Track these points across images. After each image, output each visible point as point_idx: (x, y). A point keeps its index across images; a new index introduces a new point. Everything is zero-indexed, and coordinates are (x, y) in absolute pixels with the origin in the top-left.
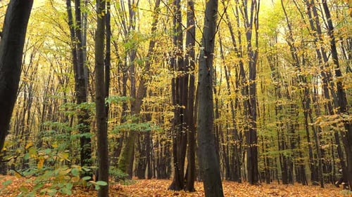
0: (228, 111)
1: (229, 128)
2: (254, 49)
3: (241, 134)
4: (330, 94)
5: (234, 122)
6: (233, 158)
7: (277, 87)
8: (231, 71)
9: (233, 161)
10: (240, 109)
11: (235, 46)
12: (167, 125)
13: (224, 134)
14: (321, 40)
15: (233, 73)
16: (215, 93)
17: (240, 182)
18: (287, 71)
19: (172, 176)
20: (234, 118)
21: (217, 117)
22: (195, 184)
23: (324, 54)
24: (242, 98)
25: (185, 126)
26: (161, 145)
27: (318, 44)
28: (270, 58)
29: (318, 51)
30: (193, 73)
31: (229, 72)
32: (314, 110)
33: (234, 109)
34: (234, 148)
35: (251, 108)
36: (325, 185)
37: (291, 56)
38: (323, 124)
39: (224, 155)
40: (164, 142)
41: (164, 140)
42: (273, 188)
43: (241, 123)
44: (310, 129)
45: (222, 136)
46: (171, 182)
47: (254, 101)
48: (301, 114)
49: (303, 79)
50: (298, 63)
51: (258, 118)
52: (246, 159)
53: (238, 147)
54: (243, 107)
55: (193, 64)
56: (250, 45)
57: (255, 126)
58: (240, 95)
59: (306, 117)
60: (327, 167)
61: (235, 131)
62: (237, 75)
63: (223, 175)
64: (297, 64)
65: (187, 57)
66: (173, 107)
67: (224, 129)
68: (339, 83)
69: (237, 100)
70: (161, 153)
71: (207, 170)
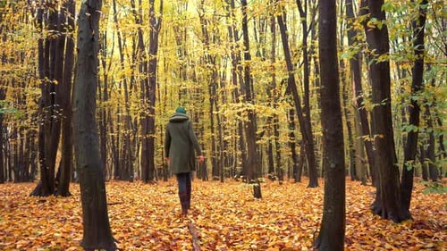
0: (120, 92)
1: (120, 114)
2: (157, 15)
3: (136, 121)
4: (238, 80)
5: (127, 106)
6: (124, 152)
7: (183, 67)
8: (127, 40)
9: (124, 156)
10: (136, 90)
11: (133, 6)
12: (31, 107)
13: (114, 123)
14: (233, 15)
15: (129, 43)
16: (104, 67)
17: (131, 181)
18: (195, 47)
19: (38, 177)
20: (127, 101)
21: (106, 99)
22: (71, 185)
23: (236, 33)
24: (139, 76)
25: (58, 108)
26: (22, 135)
27: (231, 21)
28: (176, 29)
29: (229, 28)
30: (72, 36)
31: (125, 41)
32: (221, 96)
33: (129, 90)
34: (126, 138)
35: (149, 89)
36: (225, 180)
37: (200, 30)
38: (228, 113)
39: (113, 148)
40: (25, 131)
41: (27, 128)
42: (170, 186)
43: (136, 108)
44: (215, 117)
45: (111, 124)
46: (35, 186)
47: (153, 81)
48: (207, 100)
49: (212, 59)
50: (207, 39)
51: (157, 103)
52: (140, 153)
53: (132, 139)
54: (139, 89)
55: (71, 22)
56: (152, 9)
57: (153, 112)
58: (137, 72)
59: (212, 105)
60: (229, 160)
61: (129, 118)
62: (134, 47)
63: (111, 173)
64: (206, 41)
65: (62, 10)
66: (39, 82)
67: (113, 115)
68: (247, 68)
69: (133, 78)
70: (21, 147)
71: (86, 167)
